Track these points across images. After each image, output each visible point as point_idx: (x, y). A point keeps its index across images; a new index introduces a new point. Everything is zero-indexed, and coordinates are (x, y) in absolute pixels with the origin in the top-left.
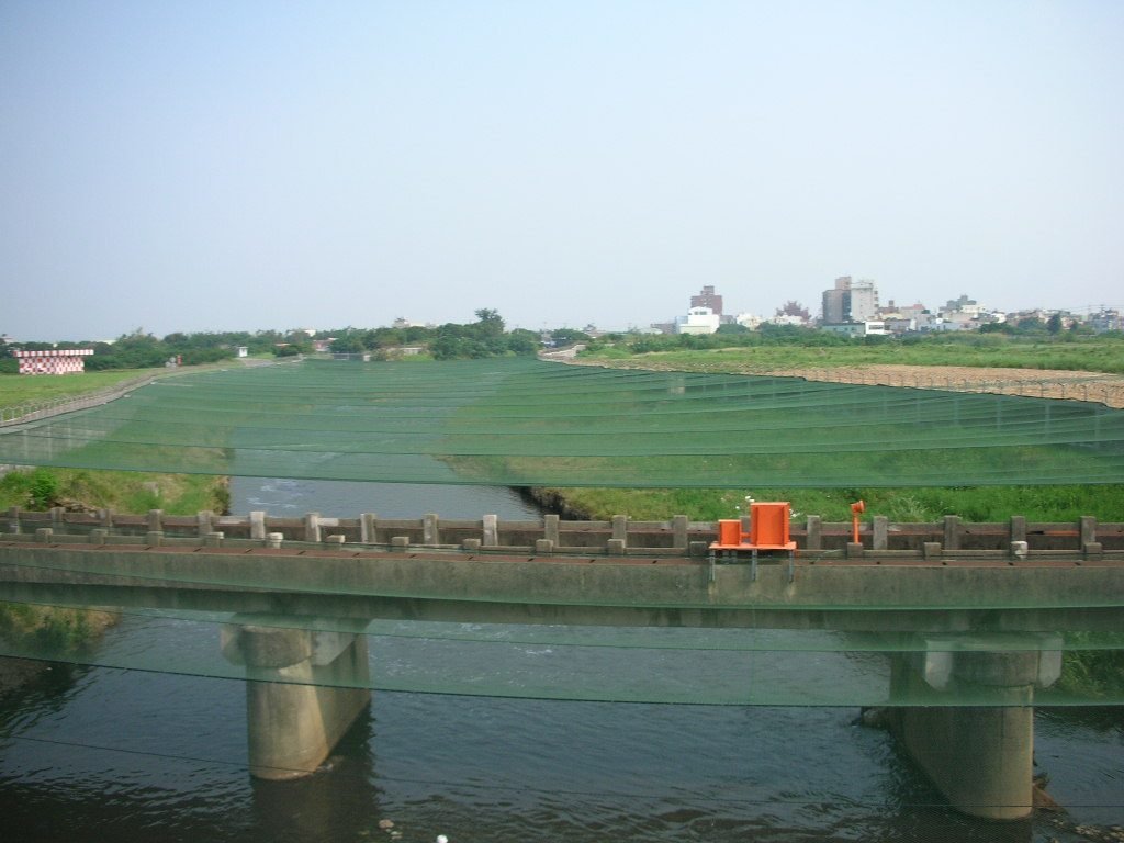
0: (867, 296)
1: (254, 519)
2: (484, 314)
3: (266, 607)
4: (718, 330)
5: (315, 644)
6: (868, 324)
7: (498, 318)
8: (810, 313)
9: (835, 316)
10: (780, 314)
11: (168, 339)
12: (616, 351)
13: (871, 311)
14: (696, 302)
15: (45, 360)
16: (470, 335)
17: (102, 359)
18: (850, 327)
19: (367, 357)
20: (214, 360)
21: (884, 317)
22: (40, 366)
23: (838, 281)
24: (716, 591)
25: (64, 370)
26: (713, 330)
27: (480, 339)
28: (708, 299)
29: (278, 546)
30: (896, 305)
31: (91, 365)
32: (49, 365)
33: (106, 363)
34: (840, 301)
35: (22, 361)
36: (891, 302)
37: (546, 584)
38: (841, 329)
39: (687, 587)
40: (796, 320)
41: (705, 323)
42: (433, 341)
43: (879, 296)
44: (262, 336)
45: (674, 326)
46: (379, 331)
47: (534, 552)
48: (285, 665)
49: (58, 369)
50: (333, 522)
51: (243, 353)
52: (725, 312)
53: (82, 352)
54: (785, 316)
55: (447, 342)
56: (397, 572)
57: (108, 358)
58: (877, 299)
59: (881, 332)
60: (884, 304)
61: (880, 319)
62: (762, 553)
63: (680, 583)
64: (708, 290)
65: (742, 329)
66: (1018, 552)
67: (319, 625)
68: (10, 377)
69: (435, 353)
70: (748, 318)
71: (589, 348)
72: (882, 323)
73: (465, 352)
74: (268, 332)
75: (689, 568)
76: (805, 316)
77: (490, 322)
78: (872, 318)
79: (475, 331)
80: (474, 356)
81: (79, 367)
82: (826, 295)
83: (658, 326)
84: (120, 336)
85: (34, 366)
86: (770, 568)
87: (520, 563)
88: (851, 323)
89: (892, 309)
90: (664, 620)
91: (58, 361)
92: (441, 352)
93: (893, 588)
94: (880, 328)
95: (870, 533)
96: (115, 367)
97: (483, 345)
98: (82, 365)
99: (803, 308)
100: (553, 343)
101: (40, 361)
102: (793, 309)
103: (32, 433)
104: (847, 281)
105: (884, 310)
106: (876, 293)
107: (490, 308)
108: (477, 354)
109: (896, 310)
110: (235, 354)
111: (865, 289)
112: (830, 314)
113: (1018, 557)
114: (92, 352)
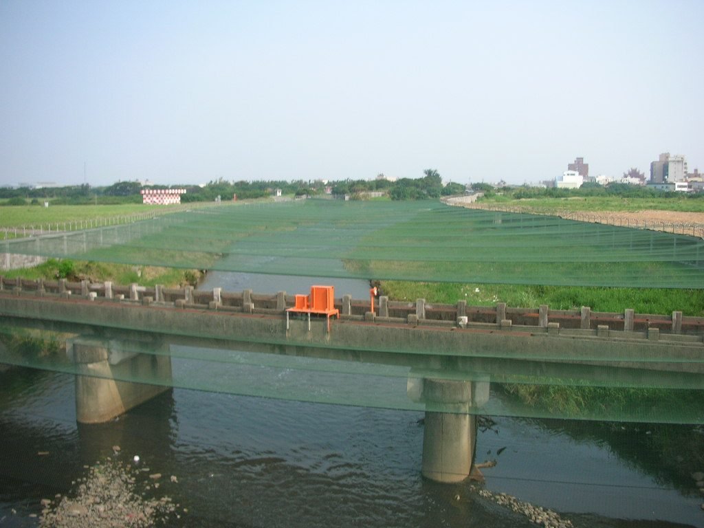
0: (680, 166)
1: (106, 286)
2: (429, 173)
3: (92, 332)
4: (582, 186)
5: (110, 352)
6: (677, 184)
7: (438, 175)
8: (645, 176)
9: (658, 178)
10: (626, 176)
11: (236, 184)
12: (503, 198)
13: (682, 175)
14: (571, 167)
15: (158, 196)
16: (417, 186)
17: (192, 195)
18: (665, 186)
19: (347, 198)
20: (256, 197)
21: (689, 180)
22: (155, 199)
23: (661, 156)
24: (290, 335)
25: (168, 202)
26: (578, 186)
27: (423, 188)
28: (579, 166)
29: (93, 299)
30: (699, 172)
31: (184, 199)
32: (160, 199)
33: (194, 198)
34: (662, 168)
35: (144, 196)
36: (696, 170)
37: (208, 326)
38: (659, 187)
39: (275, 331)
40: (635, 181)
41: (574, 181)
42: (391, 189)
43: (688, 166)
44: (295, 184)
45: (554, 183)
46: (359, 182)
47: (208, 308)
48: (92, 362)
49: (165, 201)
50: (143, 289)
51: (279, 194)
52: (590, 174)
53: (179, 191)
54: (629, 178)
55: (402, 190)
56: (140, 315)
57: (195, 195)
58: (686, 168)
59: (685, 189)
60: (691, 171)
61: (686, 181)
62: (313, 315)
63: (272, 329)
64: (580, 160)
65: (597, 185)
66: (460, 323)
67: (113, 342)
68: (137, 205)
69: (392, 196)
70: (602, 179)
71: (486, 196)
72: (686, 184)
73: (412, 196)
74: (298, 181)
75: (276, 321)
76: (642, 178)
77: (432, 177)
78: (682, 181)
79: (420, 183)
80: (418, 198)
81: (178, 200)
82: (653, 165)
83: (545, 182)
84: (209, 182)
85: (151, 199)
86: (317, 323)
87: (198, 314)
88: (666, 183)
89: (696, 174)
90: (277, 350)
91: (165, 196)
92: (396, 196)
93: (382, 340)
94: (685, 187)
95: (414, 308)
96: (198, 200)
97: (425, 192)
98: (179, 198)
99: (641, 173)
100: (473, 191)
101: (155, 196)
102: (634, 174)
103: (70, 238)
104: (667, 156)
105: (690, 176)
106: (686, 164)
107: (433, 169)
108: (420, 197)
109: (699, 176)
110: (275, 194)
111: (678, 161)
112: (655, 177)
113: (460, 326)
114: (185, 191)
